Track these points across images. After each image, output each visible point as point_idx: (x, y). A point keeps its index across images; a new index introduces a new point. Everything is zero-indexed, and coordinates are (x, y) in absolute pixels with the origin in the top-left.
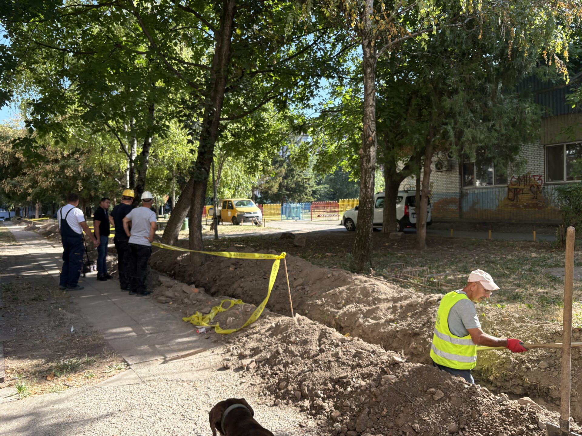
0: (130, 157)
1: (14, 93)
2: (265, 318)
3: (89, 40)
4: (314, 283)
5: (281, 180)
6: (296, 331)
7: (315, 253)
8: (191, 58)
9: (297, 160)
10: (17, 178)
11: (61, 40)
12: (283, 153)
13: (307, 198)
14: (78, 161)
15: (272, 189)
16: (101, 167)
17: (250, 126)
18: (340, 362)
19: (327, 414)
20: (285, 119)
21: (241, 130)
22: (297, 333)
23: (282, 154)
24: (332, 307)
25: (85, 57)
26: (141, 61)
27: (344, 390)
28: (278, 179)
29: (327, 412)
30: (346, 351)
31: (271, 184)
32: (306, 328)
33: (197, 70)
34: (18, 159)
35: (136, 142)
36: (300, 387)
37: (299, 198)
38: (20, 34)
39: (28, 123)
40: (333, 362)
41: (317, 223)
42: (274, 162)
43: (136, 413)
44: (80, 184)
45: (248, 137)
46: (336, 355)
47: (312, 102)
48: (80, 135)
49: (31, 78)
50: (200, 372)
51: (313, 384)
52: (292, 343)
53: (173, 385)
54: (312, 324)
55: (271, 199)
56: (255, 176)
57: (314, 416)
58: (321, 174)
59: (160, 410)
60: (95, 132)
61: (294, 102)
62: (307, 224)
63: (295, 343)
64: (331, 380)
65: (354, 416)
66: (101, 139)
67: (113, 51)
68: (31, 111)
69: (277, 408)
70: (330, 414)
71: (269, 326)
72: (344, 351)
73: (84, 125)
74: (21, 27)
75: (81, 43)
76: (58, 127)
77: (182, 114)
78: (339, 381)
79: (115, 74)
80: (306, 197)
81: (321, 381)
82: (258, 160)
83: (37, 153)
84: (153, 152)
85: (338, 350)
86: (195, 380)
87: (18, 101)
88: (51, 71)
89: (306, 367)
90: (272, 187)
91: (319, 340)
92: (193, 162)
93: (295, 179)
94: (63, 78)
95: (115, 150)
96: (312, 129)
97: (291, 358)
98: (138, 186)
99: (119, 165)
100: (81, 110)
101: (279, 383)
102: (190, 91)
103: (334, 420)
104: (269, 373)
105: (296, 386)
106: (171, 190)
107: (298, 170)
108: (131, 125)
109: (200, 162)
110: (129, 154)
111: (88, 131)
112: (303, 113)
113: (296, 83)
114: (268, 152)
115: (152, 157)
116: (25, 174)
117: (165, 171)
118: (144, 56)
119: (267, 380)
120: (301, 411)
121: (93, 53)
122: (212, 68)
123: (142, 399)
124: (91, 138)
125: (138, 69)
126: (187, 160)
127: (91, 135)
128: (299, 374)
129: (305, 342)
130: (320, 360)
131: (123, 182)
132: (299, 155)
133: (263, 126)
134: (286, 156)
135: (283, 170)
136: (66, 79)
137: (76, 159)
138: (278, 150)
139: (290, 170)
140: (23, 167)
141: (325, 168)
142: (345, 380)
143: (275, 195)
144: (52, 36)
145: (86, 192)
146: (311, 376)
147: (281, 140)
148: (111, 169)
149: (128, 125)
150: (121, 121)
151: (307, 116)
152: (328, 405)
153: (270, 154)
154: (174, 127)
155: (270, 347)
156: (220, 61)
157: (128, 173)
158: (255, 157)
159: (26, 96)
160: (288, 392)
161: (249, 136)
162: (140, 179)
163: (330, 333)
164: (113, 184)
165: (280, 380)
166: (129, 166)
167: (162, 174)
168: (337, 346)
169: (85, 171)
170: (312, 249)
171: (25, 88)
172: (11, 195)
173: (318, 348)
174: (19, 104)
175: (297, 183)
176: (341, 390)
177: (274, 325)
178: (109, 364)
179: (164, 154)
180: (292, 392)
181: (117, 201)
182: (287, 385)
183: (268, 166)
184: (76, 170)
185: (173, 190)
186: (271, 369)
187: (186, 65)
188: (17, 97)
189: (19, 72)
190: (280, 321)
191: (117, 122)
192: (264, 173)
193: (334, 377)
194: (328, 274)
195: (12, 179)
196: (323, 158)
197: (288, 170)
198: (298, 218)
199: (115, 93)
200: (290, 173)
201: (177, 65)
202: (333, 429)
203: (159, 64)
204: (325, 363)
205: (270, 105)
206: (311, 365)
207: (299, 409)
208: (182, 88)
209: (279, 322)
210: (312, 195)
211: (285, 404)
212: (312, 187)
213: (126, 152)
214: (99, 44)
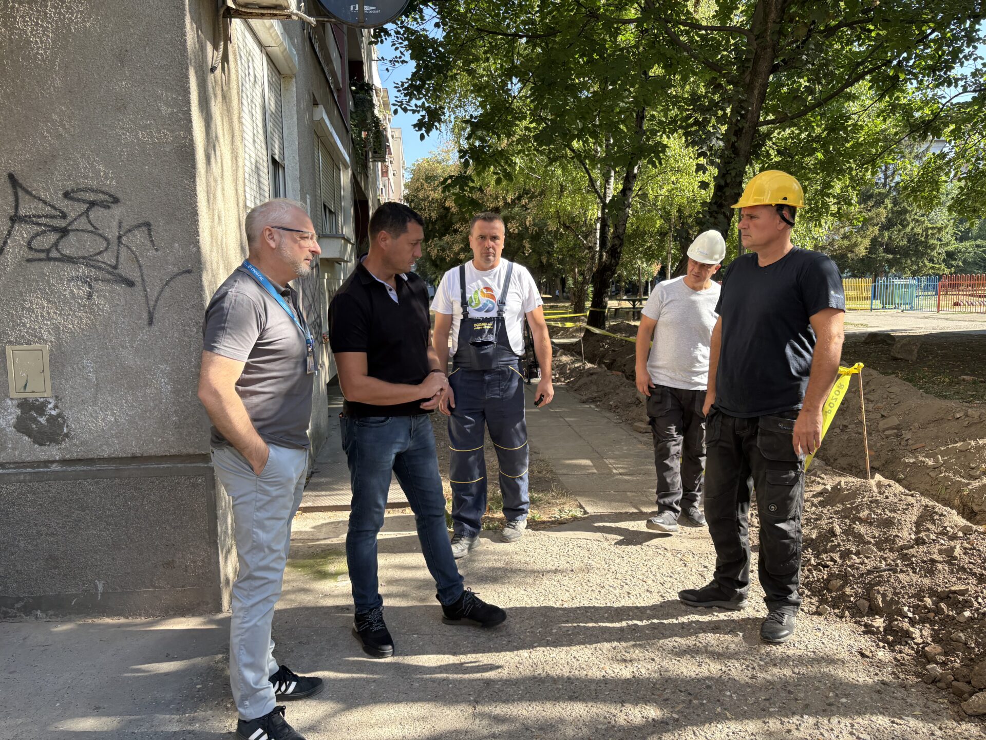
0: (603, 199)
1: (445, 111)
2: (815, 475)
3: (550, 13)
4: (923, 427)
5: (877, 232)
6: (871, 502)
7: (937, 374)
8: (714, 17)
9: (914, 190)
10: (447, 238)
11: (511, 19)
12: (886, 178)
13: (932, 268)
14: (527, 209)
15: (856, 250)
16: (559, 217)
17: (818, 130)
18: (954, 565)
19: (916, 647)
20: (893, 111)
21: (799, 139)
22: (874, 505)
23: (883, 181)
24: (956, 473)
25: (542, 41)
26: (627, 36)
27: (958, 614)
28: (871, 229)
29: (917, 644)
30: (970, 549)
31: (854, 240)
32: (892, 499)
33: (723, 38)
34: (448, 209)
35: (613, 174)
36: (868, 594)
37: (915, 267)
38: (456, 20)
39: (463, 153)
40: (940, 562)
41: (949, 316)
42: (865, 198)
43: (595, 578)
44: (527, 246)
45: (812, 152)
46: (949, 552)
47: (957, 71)
48: (531, 168)
49: (468, 84)
50: (693, 541)
51: (895, 594)
52: (861, 521)
53: (650, 553)
54: (906, 495)
55: (852, 270)
56: (820, 226)
57: (891, 645)
58: (969, 219)
59: (628, 581)
60: (551, 161)
61: (915, 76)
62: (925, 318)
63: (867, 522)
64: (932, 593)
65: (972, 660)
66: (560, 172)
67: (585, 25)
68: (466, 135)
69: (822, 618)
70: (923, 648)
71: (819, 488)
72: (965, 548)
73: (538, 151)
74: (458, 8)
75: (538, 19)
76: (501, 157)
77: (691, 121)
78: (948, 597)
79: (586, 63)
80: (931, 265)
81: (912, 591)
82: (828, 195)
83: (473, 199)
84: (640, 189)
85: (953, 544)
86: (684, 550)
87: (450, 122)
88: (496, 70)
89: (884, 562)
90: (856, 245)
91: (918, 524)
92: (704, 204)
93: (908, 230)
94: (511, 80)
95: (580, 189)
96: (952, 127)
97: (858, 546)
98: (613, 246)
99: (585, 214)
100: (534, 128)
101: (828, 581)
102: (708, 77)
103: (929, 659)
104: (813, 562)
105: (860, 590)
106: (665, 254)
107: (916, 211)
108: (607, 146)
109: (715, 203)
110: (602, 194)
111: (542, 161)
112: (934, 95)
113: (923, 38)
114: (851, 179)
115: (637, 198)
116: (456, 231)
117: (658, 222)
118: (632, 26)
119: (807, 573)
120: (865, 633)
121: (555, 35)
122: (750, 30)
123: (603, 563)
124: (546, 171)
125: (622, 50)
126: (695, 201)
127: (546, 167)
128: (869, 572)
129: (888, 523)
130: (913, 556)
131: (590, 242)
132: (919, 181)
133: (845, 129)
134: (893, 184)
135: (883, 213)
136: (515, 80)
137: (523, 206)
138: (873, 174)
139: (897, 211)
140: (454, 221)
141: (978, 205)
142: (961, 598)
143: (862, 260)
144: (498, 15)
145: (535, 257)
146: (892, 580)
147: (881, 154)
148: (573, 220)
149: (601, 147)
150: (591, 140)
151: (943, 101)
152: (921, 634)
153: (856, 182)
154: (674, 144)
155: (819, 522)
156: (766, 15)
157: (598, 226)
158: (823, 188)
159: (461, 113)
160: (844, 597)
161: (815, 150)
162: (617, 236)
163: (942, 515)
164: (575, 245)
165: (831, 576)
166: (600, 215)
167: (652, 227)
168: (954, 537)
169: (534, 225)
170: (930, 367)
171: (460, 101)
172: (438, 262)
173: (913, 537)
174: (451, 126)
175: (913, 239)
176: (951, 613)
177: (829, 488)
178: (560, 508)
179: (658, 191)
180: (852, 599)
181: (579, 271)
182: (843, 587)
183: (850, 204)
184: (522, 224)
185: (669, 253)
186: (817, 556)
187: (703, 32)
188: (450, 116)
189: (454, 77)
190: (843, 483)
191: (586, 142)
192: (840, 220)
193: (940, 590)
194: (956, 412)
195: (440, 239)
196: (973, 185)
197: (893, 212)
198: (908, 307)
199: (585, 94)
200: (897, 218)
201: (687, 33)
202: (925, 672)
203: (656, 36)
204: (924, 562)
205: (863, 87)
206: (894, 561)
207: (863, 629)
208: (695, 74)
209: (839, 483)
210: (944, 260)
211: (837, 616)
212: (947, 244)
213: (597, 192)
214: (565, 17)
